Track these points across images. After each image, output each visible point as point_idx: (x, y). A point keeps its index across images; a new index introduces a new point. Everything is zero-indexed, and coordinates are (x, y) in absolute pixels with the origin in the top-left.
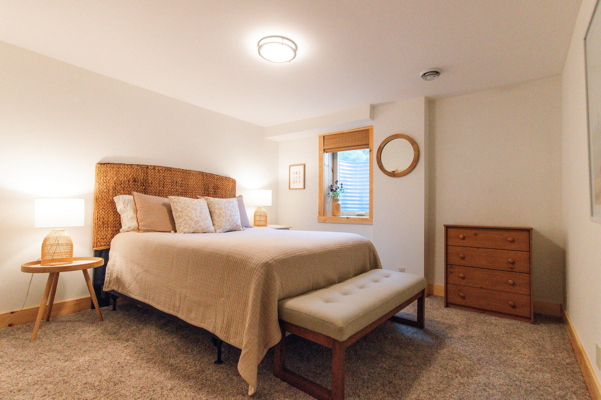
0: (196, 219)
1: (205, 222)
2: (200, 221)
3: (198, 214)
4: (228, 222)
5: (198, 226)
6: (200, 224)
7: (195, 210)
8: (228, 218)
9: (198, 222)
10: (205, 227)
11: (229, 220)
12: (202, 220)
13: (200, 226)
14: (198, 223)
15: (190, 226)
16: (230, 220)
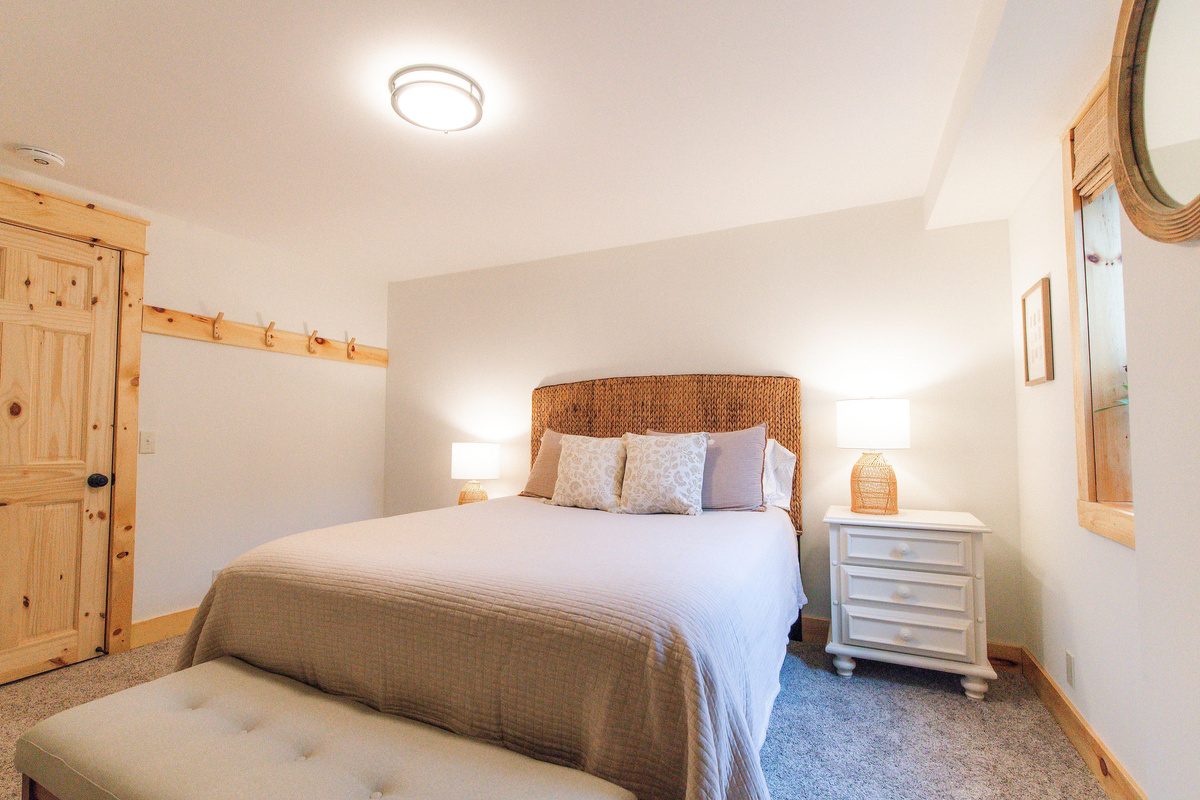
0: (574, 479)
1: (590, 486)
2: (581, 483)
3: (581, 470)
4: (642, 490)
5: (576, 493)
6: (580, 490)
7: (578, 460)
8: (642, 481)
9: (575, 486)
10: (589, 498)
11: (644, 486)
12: (584, 482)
13: (580, 495)
14: (576, 488)
15: (564, 491)
16: (649, 487)
